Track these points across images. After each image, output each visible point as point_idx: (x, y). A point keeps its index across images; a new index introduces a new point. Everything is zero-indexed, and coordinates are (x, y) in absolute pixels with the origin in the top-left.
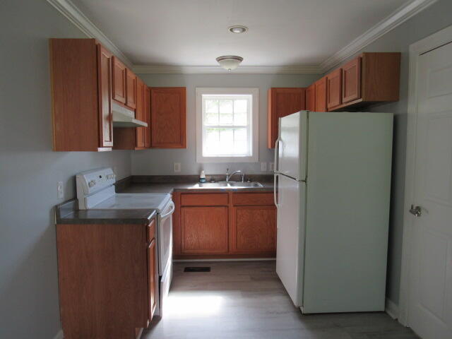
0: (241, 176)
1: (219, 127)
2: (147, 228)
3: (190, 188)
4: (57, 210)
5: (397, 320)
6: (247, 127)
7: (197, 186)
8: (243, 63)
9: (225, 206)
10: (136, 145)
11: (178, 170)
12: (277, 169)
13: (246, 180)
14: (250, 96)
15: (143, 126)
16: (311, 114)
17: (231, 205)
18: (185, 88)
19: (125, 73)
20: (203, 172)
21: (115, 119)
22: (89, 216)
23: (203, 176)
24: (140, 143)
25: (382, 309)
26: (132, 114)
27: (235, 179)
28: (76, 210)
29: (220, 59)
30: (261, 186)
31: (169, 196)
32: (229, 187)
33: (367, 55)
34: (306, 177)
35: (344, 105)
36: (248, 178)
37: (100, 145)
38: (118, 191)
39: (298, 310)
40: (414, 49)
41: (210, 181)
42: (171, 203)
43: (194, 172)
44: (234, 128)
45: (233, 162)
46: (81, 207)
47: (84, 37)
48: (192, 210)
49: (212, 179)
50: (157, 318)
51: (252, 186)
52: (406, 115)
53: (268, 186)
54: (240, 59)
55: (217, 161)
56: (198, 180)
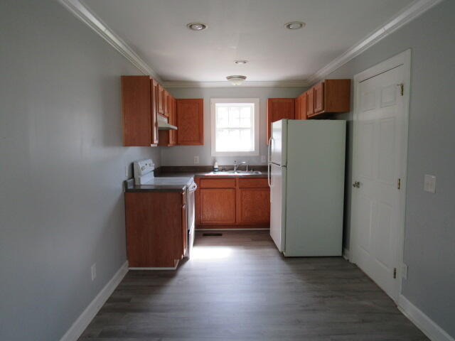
0: (246, 167)
1: (228, 128)
2: (182, 195)
3: (206, 174)
4: (125, 183)
5: (348, 260)
6: (251, 128)
7: (212, 174)
8: (246, 80)
9: (233, 188)
10: (168, 142)
11: (197, 162)
12: (270, 160)
13: (249, 170)
14: (253, 105)
15: (173, 129)
16: (290, 121)
17: (237, 187)
18: (202, 100)
19: (163, 93)
20: (216, 163)
21: (160, 125)
22: (142, 188)
23: (216, 167)
24: (171, 142)
25: (340, 254)
26: (166, 120)
27: (240, 168)
28: (134, 185)
29: (229, 78)
30: (260, 173)
31: (192, 178)
32: (236, 174)
33: (327, 81)
34: (287, 163)
35: (316, 114)
36: (250, 168)
37: (152, 142)
38: (155, 176)
39: (282, 255)
40: (356, 78)
41: (222, 170)
42: (194, 184)
43: (209, 164)
44: (240, 129)
45: (240, 156)
46: (137, 183)
47: (142, 75)
48: (207, 191)
49: (223, 169)
50: (186, 259)
51: (254, 173)
52: (353, 121)
53: (264, 173)
54: (244, 78)
55: (227, 155)
56: (213, 169)
